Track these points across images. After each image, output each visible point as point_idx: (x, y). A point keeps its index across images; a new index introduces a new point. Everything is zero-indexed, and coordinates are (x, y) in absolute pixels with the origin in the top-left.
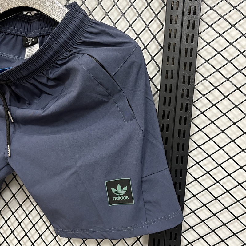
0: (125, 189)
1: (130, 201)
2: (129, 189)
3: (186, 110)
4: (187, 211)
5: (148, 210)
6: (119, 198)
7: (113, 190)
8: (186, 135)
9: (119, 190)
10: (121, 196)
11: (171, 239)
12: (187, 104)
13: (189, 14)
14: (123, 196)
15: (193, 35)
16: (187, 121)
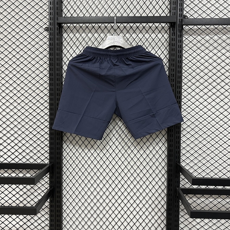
3: (180, 83)
8: (180, 93)
11: (177, 134)
12: (180, 81)
13: (179, 48)
15: (180, 56)
16: (181, 87)
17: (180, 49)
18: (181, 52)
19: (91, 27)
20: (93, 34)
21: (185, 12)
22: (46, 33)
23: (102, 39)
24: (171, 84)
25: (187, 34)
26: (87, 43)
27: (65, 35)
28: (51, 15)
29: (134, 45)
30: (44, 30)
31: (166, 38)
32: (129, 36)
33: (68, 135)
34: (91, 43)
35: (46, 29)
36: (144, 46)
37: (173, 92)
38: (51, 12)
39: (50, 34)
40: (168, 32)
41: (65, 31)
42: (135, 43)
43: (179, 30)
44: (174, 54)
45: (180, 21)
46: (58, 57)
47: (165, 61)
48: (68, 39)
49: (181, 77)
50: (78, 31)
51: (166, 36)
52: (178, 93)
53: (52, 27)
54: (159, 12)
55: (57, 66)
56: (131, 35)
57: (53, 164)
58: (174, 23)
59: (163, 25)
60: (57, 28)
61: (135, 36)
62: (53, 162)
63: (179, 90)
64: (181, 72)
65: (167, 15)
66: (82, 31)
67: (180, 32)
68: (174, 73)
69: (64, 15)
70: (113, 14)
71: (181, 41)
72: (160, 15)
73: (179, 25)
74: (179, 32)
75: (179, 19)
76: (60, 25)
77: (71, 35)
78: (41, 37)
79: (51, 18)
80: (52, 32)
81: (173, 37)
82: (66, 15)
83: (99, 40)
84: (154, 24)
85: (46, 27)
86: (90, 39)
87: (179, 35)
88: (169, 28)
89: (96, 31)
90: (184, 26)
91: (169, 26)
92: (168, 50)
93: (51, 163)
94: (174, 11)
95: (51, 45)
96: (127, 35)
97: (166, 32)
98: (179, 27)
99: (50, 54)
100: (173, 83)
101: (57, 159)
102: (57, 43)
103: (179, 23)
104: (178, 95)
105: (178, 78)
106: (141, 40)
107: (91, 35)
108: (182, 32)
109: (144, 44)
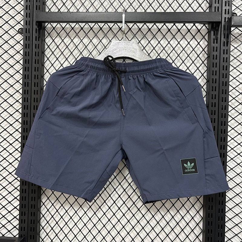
0: (193, 164)
2: (195, 164)
5: (208, 180)
6: (189, 170)
7: (185, 165)
8: (224, 133)
9: (189, 165)
10: (190, 169)
12: (225, 114)
14: (191, 169)
15: (226, 74)
16: (226, 124)
17: (225, 64)
18: (227, 68)
19: (88, 28)
20: (91, 39)
21: (234, 8)
22: (19, 37)
23: (104, 47)
24: (212, 119)
25: (235, 41)
26: (81, 53)
27: (48, 40)
28: (27, 9)
29: (153, 56)
30: (17, 32)
31: (203, 46)
32: (145, 42)
33: (49, 192)
34: (88, 53)
35: (20, 32)
36: (168, 59)
37: (214, 130)
38: (27, 6)
39: (26, 39)
40: (206, 37)
41: (49, 34)
42: (155, 54)
43: (224, 34)
44: (216, 71)
45: (227, 20)
46: (36, 73)
47: (202, 82)
48: (53, 47)
49: (226, 108)
50: (68, 34)
51: (204, 43)
52: (222, 133)
53: (28, 27)
55: (35, 86)
56: (149, 42)
57: (24, 238)
58: (218, 23)
59: (199, 26)
60: (36, 29)
61: (155, 42)
62: (24, 235)
63: (223, 127)
64: (226, 100)
66: (75, 34)
67: (226, 37)
68: (216, 101)
69: (47, 10)
71: (228, 52)
73: (225, 26)
74: (224, 38)
75: (225, 18)
77: (58, 40)
78: (12, 42)
79: (27, 13)
80: (28, 35)
81: (215, 45)
82: (50, 10)
83: (100, 48)
85: (20, 28)
86: (86, 47)
87: (224, 42)
88: (209, 32)
90: (232, 29)
91: (208, 28)
92: (207, 65)
93: (21, 237)
94: (217, 5)
95: (26, 56)
96: (142, 42)
97: (204, 37)
98: (225, 30)
99: (25, 69)
100: (214, 117)
101: (31, 231)
102: (36, 52)
103: (225, 24)
104: (223, 136)
105: (222, 109)
106: (164, 49)
107: (88, 41)
108: (230, 37)
109: (169, 55)
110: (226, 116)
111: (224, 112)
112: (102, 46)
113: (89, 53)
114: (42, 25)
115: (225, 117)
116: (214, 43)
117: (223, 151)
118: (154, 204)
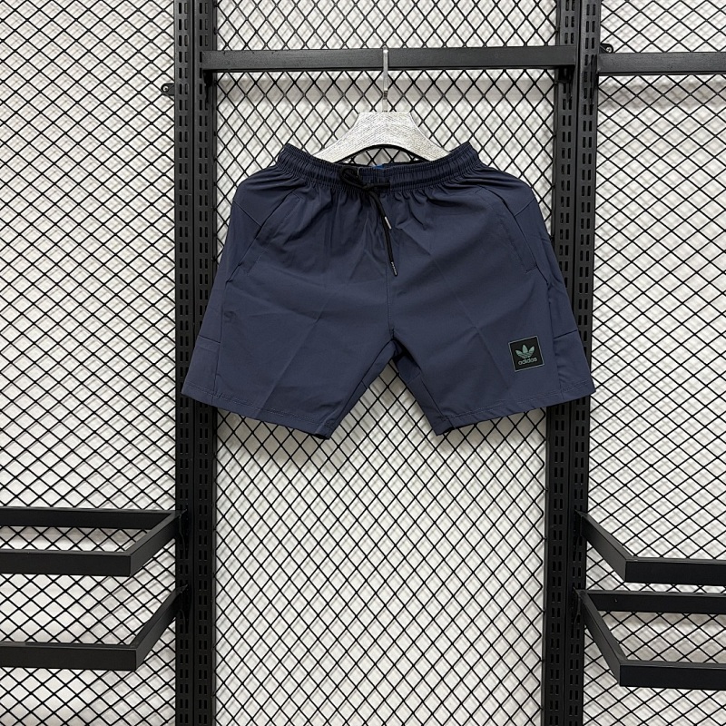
0: (532, 349)
1: (540, 362)
2: (537, 348)
4: (595, 364)
6: (526, 362)
7: (518, 352)
8: (586, 291)
9: (525, 352)
10: (527, 358)
11: (578, 417)
12: (588, 252)
13: (584, 146)
14: (531, 358)
15: (589, 171)
16: (590, 272)
17: (587, 151)
18: (591, 159)
19: (306, 81)
20: (314, 104)
21: (604, 34)
22: (165, 103)
23: (340, 120)
24: (561, 262)
25: (610, 103)
26: (294, 134)
27: (225, 108)
28: (180, 44)
30: (160, 93)
31: (544, 115)
32: (426, 109)
33: (235, 420)
34: (307, 133)
35: (167, 91)
36: (473, 143)
38: (180, 37)
39: (179, 106)
40: (550, 96)
41: (226, 95)
43: (585, 90)
44: (569, 166)
45: (590, 61)
46: (204, 177)
47: (541, 189)
48: (236, 122)
49: (590, 240)
50: (265, 95)
51: (544, 109)
52: (581, 291)
53: (184, 82)
54: (523, 34)
55: (201, 204)
56: (433, 108)
57: (186, 512)
58: (571, 68)
59: (535, 73)
60: (201, 86)
61: (446, 108)
62: (187, 506)
63: (583, 280)
64: (590, 224)
65: (546, 43)
66: (279, 95)
67: (588, 96)
68: (570, 226)
69: (221, 46)
70: (377, 42)
71: (592, 127)
72: (525, 43)
73: (585, 73)
74: (585, 97)
75: (587, 56)
76: (209, 78)
77: (245, 108)
78: (150, 113)
79: (180, 53)
80: (184, 97)
81: (567, 113)
82: (227, 44)
83: (332, 123)
84: (504, 71)
85: (165, 82)
86: (304, 121)
87: (585, 106)
88: (555, 86)
89: (324, 96)
90: (602, 78)
91: (553, 77)
92: (551, 155)
93: (181, 509)
94: (570, 30)
95: (181, 141)
96: (419, 108)
97: (544, 96)
98: (585, 81)
99: (179, 168)
100: (565, 259)
101: (200, 497)
102: (201, 133)
103: (587, 68)
104: (583, 296)
105: (582, 243)
106: (463, 122)
107: (308, 107)
108: (595, 95)
109: (473, 135)
110: (590, 255)
111: (585, 248)
112: (337, 119)
113: (311, 133)
114: (212, 76)
115: (588, 259)
116: (564, 108)
117: (584, 328)
118: (445, 437)
